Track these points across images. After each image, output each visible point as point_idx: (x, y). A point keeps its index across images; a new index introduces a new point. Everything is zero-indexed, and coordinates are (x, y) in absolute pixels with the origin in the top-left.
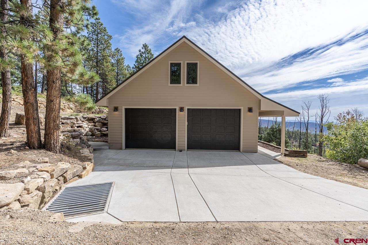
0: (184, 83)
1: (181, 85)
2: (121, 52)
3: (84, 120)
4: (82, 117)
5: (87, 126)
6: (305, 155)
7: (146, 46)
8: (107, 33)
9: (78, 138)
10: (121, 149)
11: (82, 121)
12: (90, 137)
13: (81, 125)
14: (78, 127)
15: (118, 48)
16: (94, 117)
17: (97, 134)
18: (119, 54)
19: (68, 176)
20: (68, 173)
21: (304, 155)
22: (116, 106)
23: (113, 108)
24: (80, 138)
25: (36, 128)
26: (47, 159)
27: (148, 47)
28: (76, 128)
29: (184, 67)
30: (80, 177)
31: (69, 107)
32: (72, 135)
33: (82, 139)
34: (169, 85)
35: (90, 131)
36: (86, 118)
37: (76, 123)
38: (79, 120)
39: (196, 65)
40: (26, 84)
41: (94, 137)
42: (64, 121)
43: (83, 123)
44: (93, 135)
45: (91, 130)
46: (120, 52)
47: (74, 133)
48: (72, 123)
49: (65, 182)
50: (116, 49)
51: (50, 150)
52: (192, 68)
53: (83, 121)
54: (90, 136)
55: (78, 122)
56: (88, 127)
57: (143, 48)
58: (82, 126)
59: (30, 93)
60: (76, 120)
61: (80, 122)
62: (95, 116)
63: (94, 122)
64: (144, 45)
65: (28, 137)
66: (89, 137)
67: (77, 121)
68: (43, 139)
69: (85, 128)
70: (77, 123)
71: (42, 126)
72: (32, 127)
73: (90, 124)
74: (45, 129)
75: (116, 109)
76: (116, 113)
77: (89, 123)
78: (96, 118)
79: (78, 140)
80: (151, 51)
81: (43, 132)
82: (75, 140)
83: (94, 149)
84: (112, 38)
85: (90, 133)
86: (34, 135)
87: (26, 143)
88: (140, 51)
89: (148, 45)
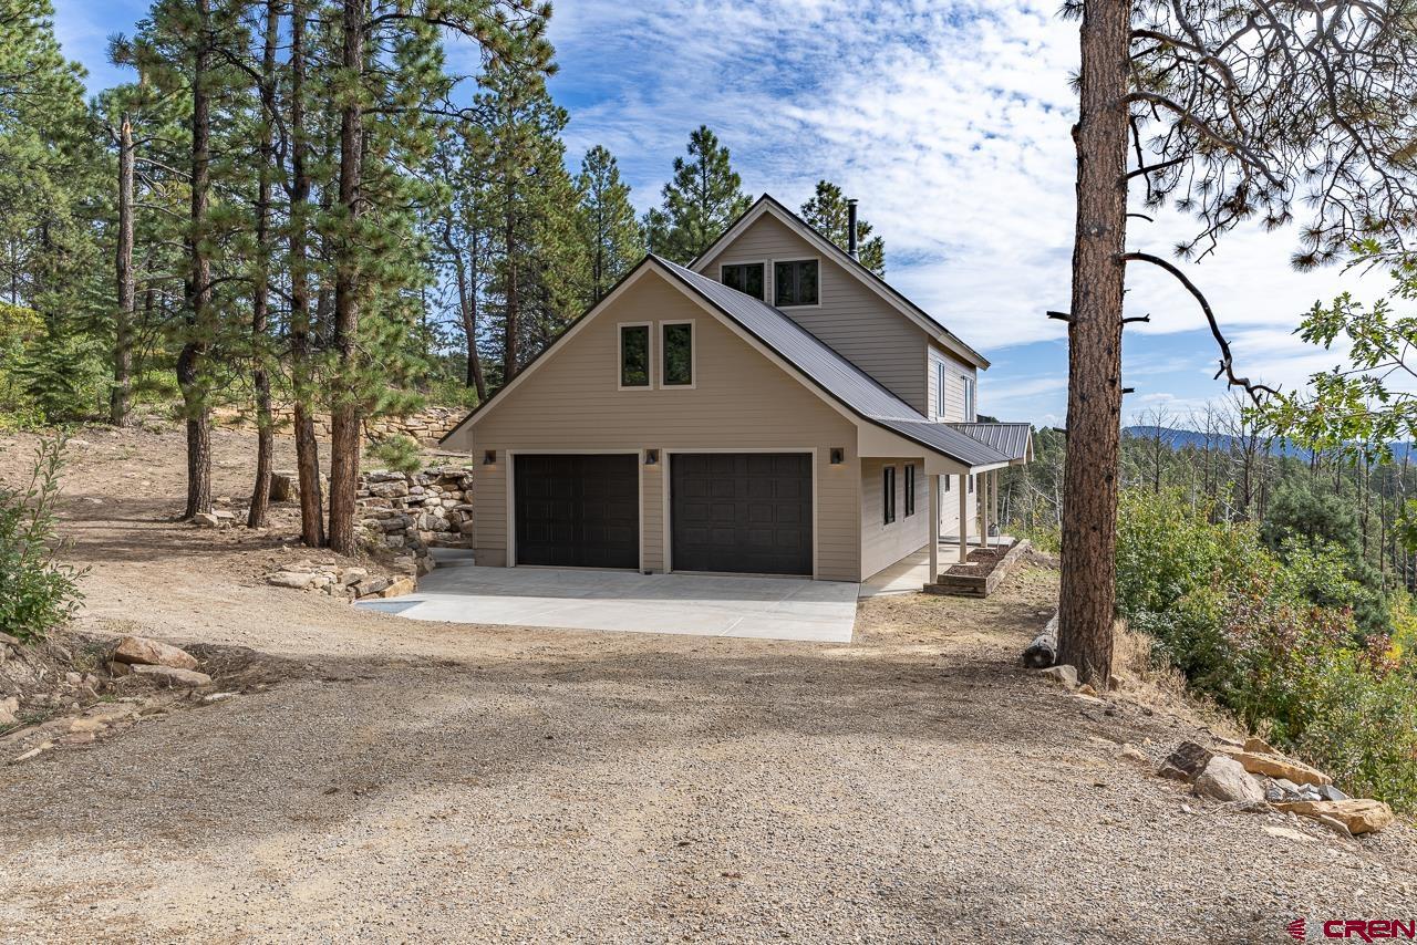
0: (656, 382)
1: (650, 387)
2: (613, 162)
3: (429, 482)
4: (426, 473)
5: (438, 501)
6: (980, 590)
7: (706, 139)
8: (549, 101)
9: (399, 534)
10: (504, 565)
11: (424, 486)
12: (446, 534)
13: (420, 498)
14: (411, 504)
15: (599, 148)
16: (462, 472)
17: (468, 526)
18: (607, 174)
19: (363, 588)
20: (363, 584)
21: (975, 591)
22: (491, 448)
23: (484, 455)
24: (406, 535)
25: (317, 510)
26: (332, 560)
27: (715, 141)
28: (406, 506)
29: (656, 337)
30: (382, 594)
31: (404, 427)
32: (384, 526)
33: (411, 536)
34: (621, 389)
35: (446, 517)
36: (436, 476)
37: (406, 492)
38: (416, 482)
39: (686, 329)
40: (302, 432)
41: (458, 535)
42: (376, 487)
43: (428, 491)
44: (453, 529)
45: (449, 516)
46: (609, 164)
47: (389, 522)
48: (396, 491)
49: (357, 598)
50: (594, 153)
51: (337, 549)
52: (678, 338)
53: (427, 486)
54: (446, 531)
55: (412, 490)
56: (442, 505)
57: (691, 151)
58: (423, 501)
59: (307, 448)
60: (406, 483)
61: (419, 489)
62: (464, 470)
63: (460, 489)
64: (695, 136)
65: (304, 525)
66: (440, 534)
67: (410, 487)
68: (326, 530)
69: (431, 508)
70: (410, 494)
71: (326, 506)
72: (311, 508)
73: (448, 494)
74: (330, 510)
75: (491, 457)
76: (492, 467)
77: (446, 490)
78: (466, 476)
79: (400, 538)
80: (726, 158)
81: (326, 518)
82: (391, 538)
83: (437, 564)
84: (567, 121)
85: (446, 523)
86: (313, 522)
87: (301, 537)
88: (678, 164)
89: (713, 134)
